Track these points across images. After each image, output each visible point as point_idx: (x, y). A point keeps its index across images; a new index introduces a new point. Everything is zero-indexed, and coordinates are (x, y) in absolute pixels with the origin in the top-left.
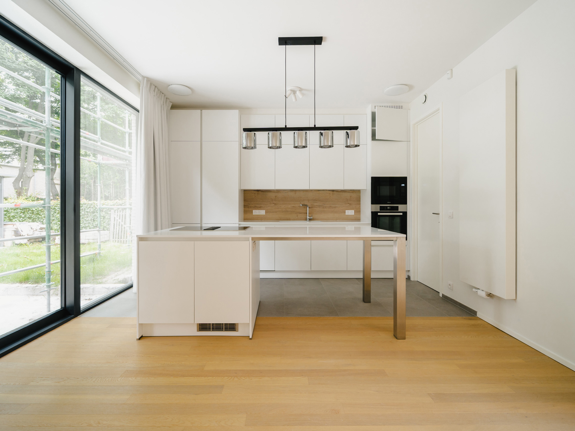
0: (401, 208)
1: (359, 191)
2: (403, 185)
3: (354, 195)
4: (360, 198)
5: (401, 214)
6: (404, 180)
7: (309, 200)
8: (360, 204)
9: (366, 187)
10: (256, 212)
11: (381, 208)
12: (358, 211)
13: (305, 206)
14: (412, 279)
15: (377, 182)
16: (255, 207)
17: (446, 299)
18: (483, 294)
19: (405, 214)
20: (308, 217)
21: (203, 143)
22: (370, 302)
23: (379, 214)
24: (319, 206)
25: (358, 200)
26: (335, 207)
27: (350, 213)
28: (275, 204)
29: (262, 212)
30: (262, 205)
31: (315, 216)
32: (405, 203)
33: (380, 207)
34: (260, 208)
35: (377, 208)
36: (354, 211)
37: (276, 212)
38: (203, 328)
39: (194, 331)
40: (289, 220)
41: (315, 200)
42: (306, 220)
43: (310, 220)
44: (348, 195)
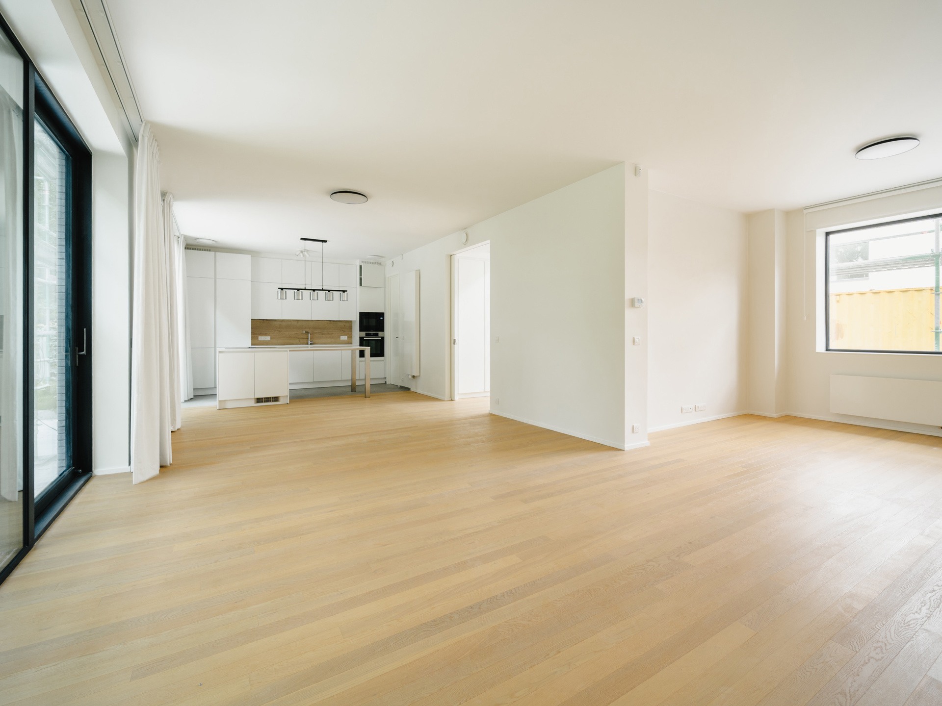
0: (380, 334)
1: (351, 322)
2: (382, 318)
3: (347, 324)
4: (352, 327)
5: (380, 338)
6: (382, 314)
7: (310, 328)
8: (352, 331)
9: (356, 319)
10: (262, 338)
11: (367, 335)
12: (350, 337)
13: (307, 333)
14: (387, 383)
15: (364, 316)
16: (261, 333)
17: (401, 386)
18: (410, 377)
19: (383, 338)
20: (309, 342)
21: (217, 280)
22: (356, 391)
23: (365, 338)
24: (319, 333)
25: (351, 328)
26: (332, 334)
27: (344, 338)
28: (280, 331)
29: (268, 338)
30: (267, 332)
31: (316, 341)
32: (383, 331)
33: (366, 333)
34: (265, 335)
35: (363, 334)
36: (347, 337)
37: (280, 338)
38: (259, 400)
39: (253, 403)
40: (293, 344)
41: (315, 328)
42: (308, 344)
43: (311, 344)
44: (342, 324)
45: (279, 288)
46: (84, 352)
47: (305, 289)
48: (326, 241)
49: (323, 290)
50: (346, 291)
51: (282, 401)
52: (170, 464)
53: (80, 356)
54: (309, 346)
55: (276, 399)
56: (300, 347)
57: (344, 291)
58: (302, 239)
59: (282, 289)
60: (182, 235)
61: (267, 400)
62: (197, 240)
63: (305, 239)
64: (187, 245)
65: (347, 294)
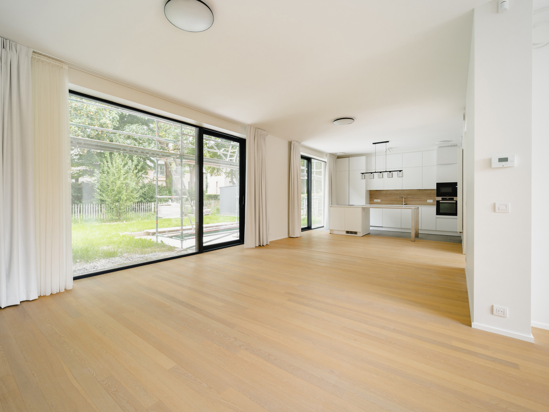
0: (455, 198)
1: (433, 190)
2: (455, 187)
3: (433, 192)
5: (455, 202)
6: (455, 184)
7: (404, 195)
9: (435, 188)
10: (375, 200)
11: (443, 199)
13: (402, 198)
16: (375, 198)
19: (456, 201)
20: (404, 203)
21: (350, 171)
23: (440, 202)
24: (411, 197)
26: (421, 198)
27: (429, 201)
28: (386, 197)
29: (379, 201)
30: (379, 197)
31: (409, 203)
32: (457, 196)
33: (442, 198)
34: (378, 199)
35: (439, 198)
36: (432, 200)
37: (386, 200)
38: (348, 232)
39: (345, 233)
40: (394, 204)
41: (409, 195)
42: (403, 205)
43: (405, 204)
44: (429, 192)
45: (361, 173)
46: (243, 204)
47: (375, 172)
48: (388, 142)
49: (386, 172)
50: (402, 171)
51: (358, 235)
54: (404, 206)
55: (356, 233)
56: (398, 206)
57: (400, 171)
58: (373, 144)
59: (363, 174)
61: (351, 233)
63: (375, 143)
65: (403, 173)
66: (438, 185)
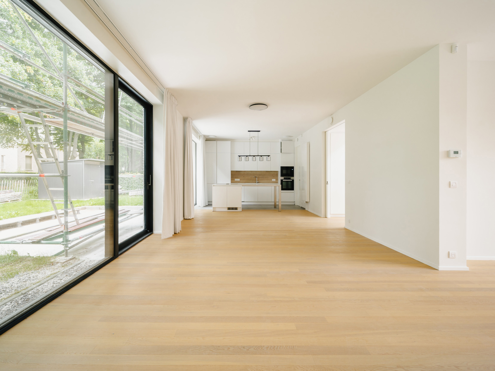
0: (292, 178)
1: (277, 171)
2: (293, 169)
3: (275, 173)
4: (278, 174)
5: (292, 180)
6: (293, 168)
7: (257, 175)
8: (278, 177)
9: (279, 170)
10: (236, 180)
11: (284, 178)
12: (277, 180)
13: (256, 177)
14: (295, 205)
16: (235, 177)
17: (301, 207)
19: (293, 180)
20: (257, 182)
21: (217, 153)
22: (276, 208)
23: (283, 180)
24: (261, 177)
25: (277, 175)
26: (268, 178)
27: (274, 180)
28: (244, 176)
29: (239, 180)
31: (260, 181)
32: (294, 176)
34: (237, 178)
35: (283, 178)
36: (275, 179)
37: (244, 180)
38: (229, 209)
39: (226, 210)
40: (249, 183)
41: (259, 175)
42: (256, 183)
43: (258, 183)
44: (273, 173)
45: (238, 156)
46: (150, 184)
47: (250, 156)
48: (259, 131)
49: (258, 156)
50: (270, 156)
51: (240, 210)
52: (178, 233)
53: (149, 186)
54: (257, 184)
55: (236, 209)
56: (253, 184)
57: (268, 156)
58: (249, 131)
59: (240, 156)
60: (202, 135)
61: (232, 209)
62: (209, 136)
63: (250, 131)
64: (206, 139)
65: (270, 157)
66: (282, 168)
